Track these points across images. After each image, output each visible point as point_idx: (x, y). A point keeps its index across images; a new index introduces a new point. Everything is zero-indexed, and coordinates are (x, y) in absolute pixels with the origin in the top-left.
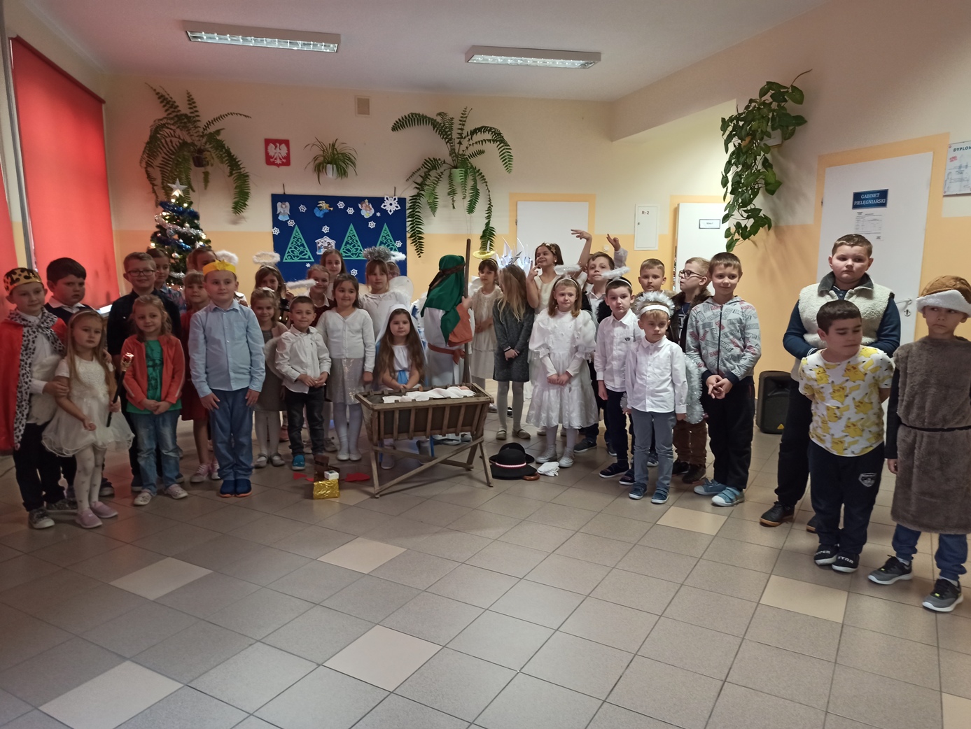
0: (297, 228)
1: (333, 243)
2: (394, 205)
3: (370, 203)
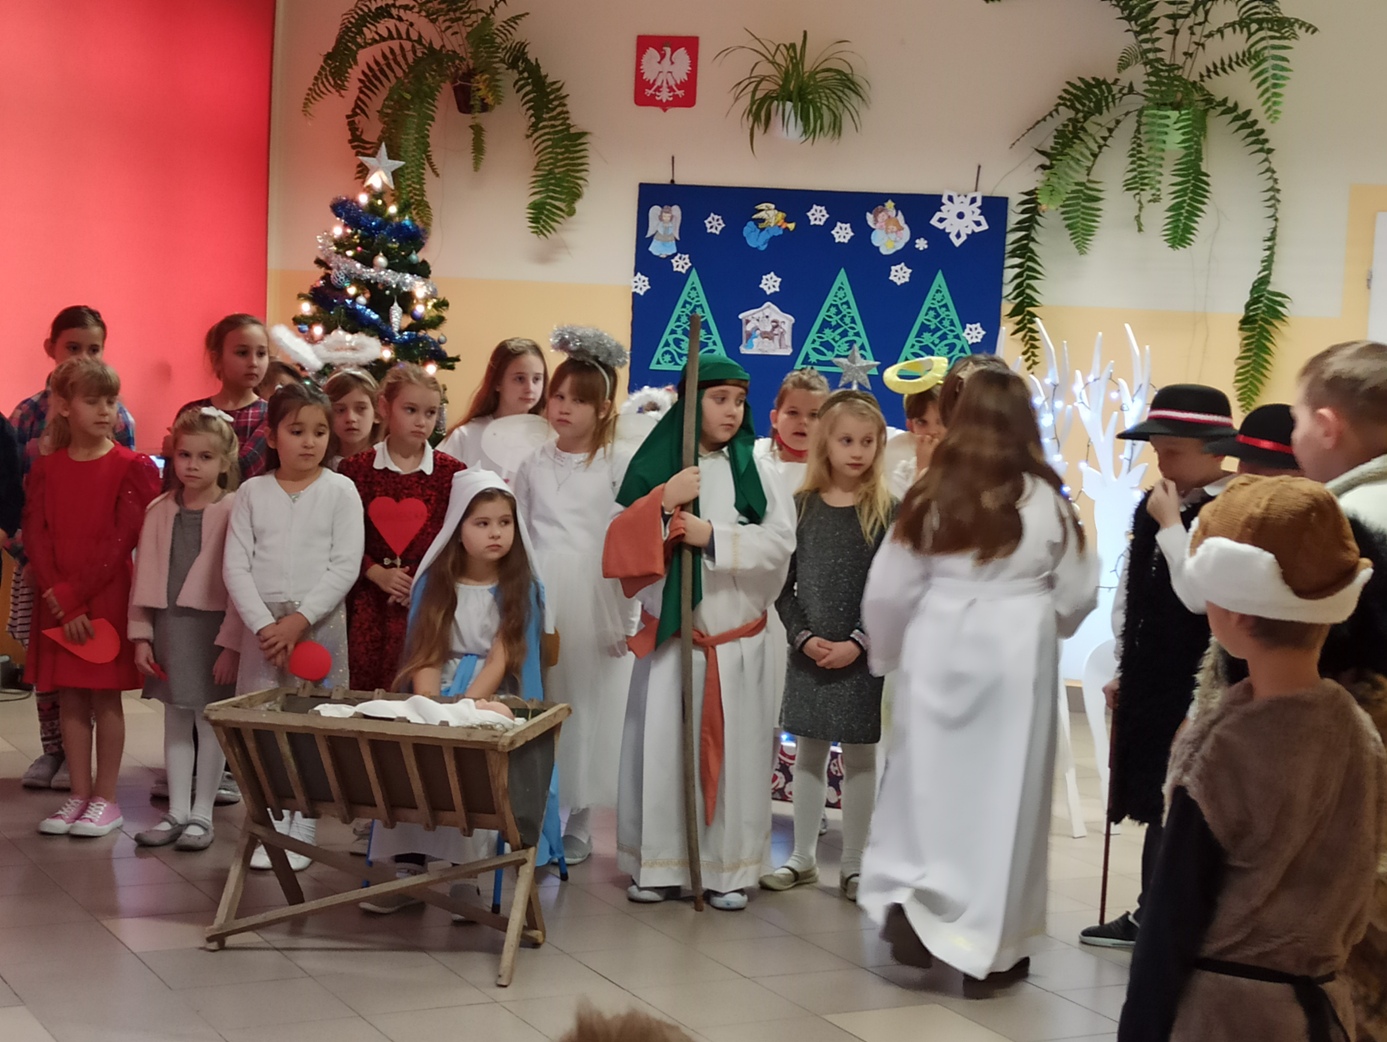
0: (694, 277)
1: (787, 321)
2: (969, 219)
3: (900, 213)
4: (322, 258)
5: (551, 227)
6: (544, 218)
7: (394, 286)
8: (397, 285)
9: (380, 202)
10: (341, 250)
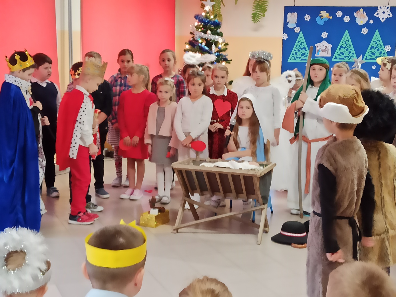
0: (301, 33)
1: (330, 46)
2: (386, 14)
3: (365, 12)
4: (192, 32)
5: (259, 21)
6: (256, 17)
7: (213, 40)
8: (214, 39)
9: (208, 15)
10: (197, 29)
